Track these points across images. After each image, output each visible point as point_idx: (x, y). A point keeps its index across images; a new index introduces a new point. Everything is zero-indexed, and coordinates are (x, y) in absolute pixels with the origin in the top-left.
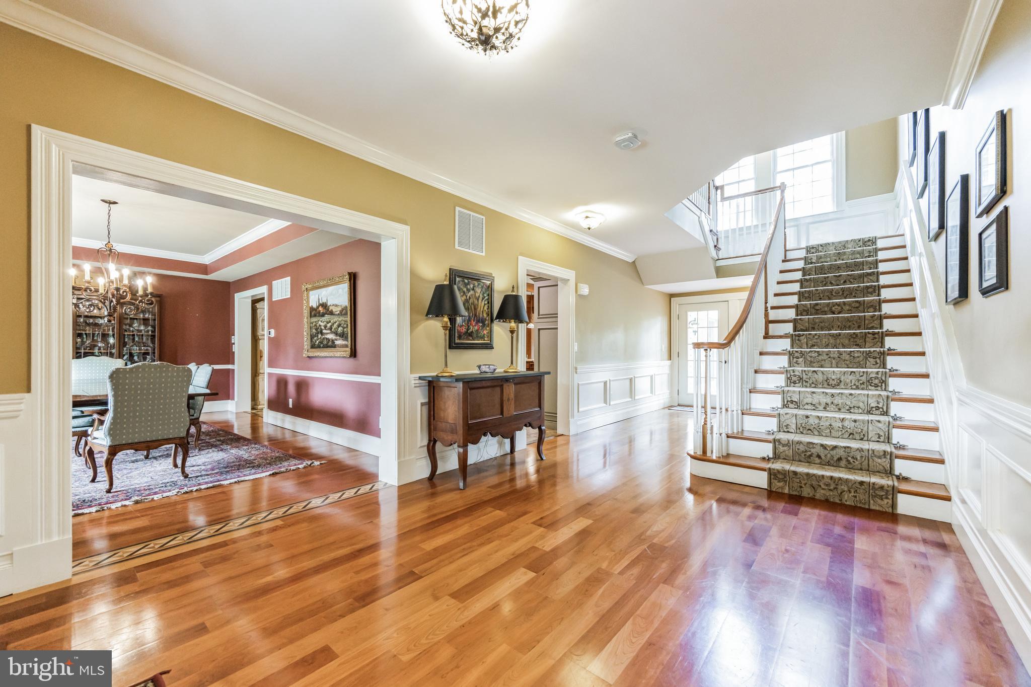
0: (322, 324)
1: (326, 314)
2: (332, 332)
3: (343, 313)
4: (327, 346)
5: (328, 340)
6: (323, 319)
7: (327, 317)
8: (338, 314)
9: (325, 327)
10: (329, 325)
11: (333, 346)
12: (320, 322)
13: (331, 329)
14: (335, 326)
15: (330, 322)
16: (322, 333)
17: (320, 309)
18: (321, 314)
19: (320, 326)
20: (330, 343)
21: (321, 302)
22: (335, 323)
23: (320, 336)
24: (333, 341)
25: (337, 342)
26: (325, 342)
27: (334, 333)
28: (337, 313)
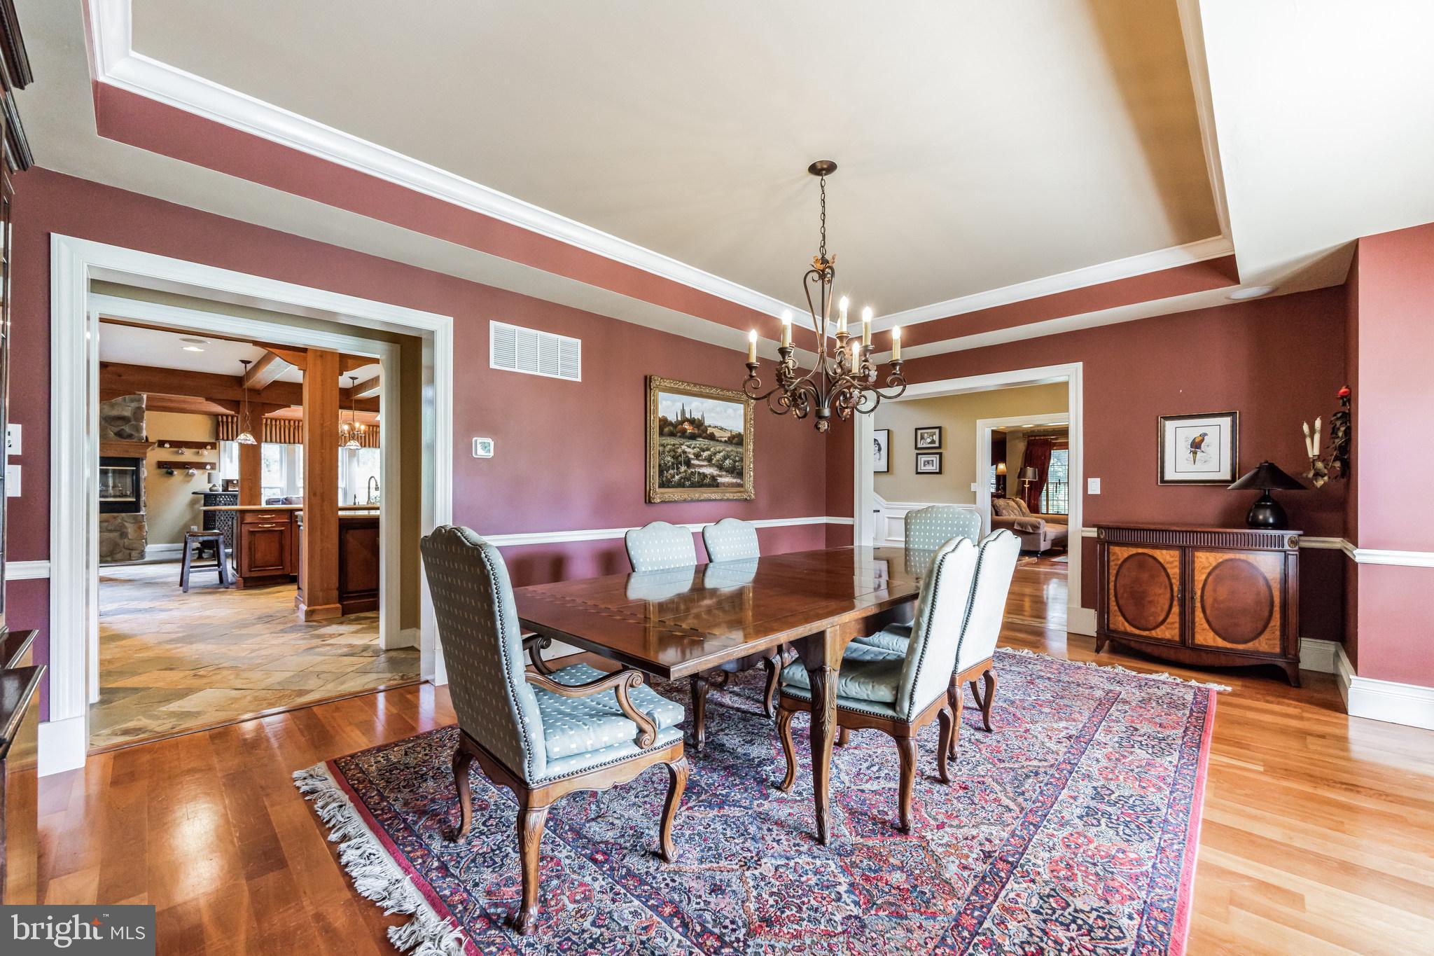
0: (688, 450)
1: (700, 436)
2: (711, 465)
3: (734, 441)
4: (700, 485)
5: (705, 476)
6: (693, 443)
7: (701, 442)
8: (726, 442)
9: (697, 456)
10: (706, 454)
11: (713, 483)
12: (684, 447)
13: (709, 459)
14: (719, 456)
15: (708, 449)
16: (688, 463)
17: (686, 426)
18: (687, 434)
19: (684, 452)
20: (707, 481)
21: (688, 416)
22: (719, 452)
23: (683, 468)
24: (713, 478)
25: (720, 480)
26: (696, 478)
27: (717, 466)
28: (723, 439)
